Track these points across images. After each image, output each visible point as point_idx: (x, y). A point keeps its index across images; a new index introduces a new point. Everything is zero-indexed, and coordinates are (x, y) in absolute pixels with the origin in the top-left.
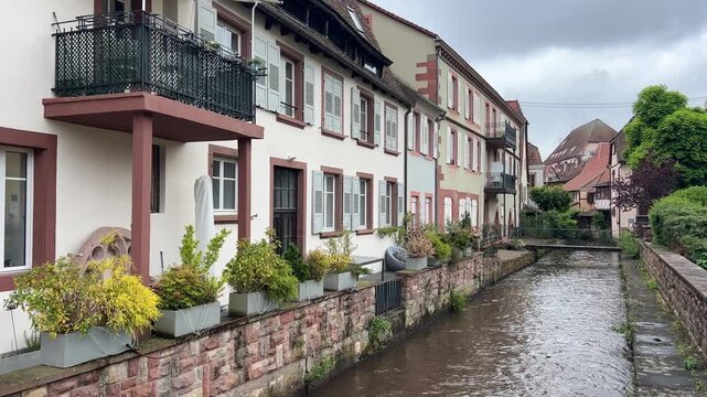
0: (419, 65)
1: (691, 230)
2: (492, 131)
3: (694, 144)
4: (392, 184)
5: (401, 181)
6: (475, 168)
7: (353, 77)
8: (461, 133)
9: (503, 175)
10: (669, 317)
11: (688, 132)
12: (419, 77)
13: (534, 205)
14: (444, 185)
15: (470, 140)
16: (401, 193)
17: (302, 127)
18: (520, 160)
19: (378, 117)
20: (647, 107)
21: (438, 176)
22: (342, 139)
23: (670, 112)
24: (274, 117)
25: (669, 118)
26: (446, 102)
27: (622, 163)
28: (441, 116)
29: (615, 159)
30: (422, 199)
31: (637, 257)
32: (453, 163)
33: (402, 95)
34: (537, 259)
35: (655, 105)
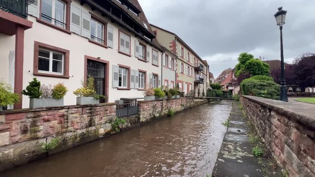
0: (170, 43)
1: (256, 87)
2: (196, 65)
3: (256, 69)
4: (155, 76)
5: (160, 75)
6: (190, 75)
7: (135, 37)
8: (185, 64)
9: (199, 78)
10: (246, 119)
11: (254, 65)
12: (170, 47)
13: (211, 88)
14: (178, 79)
15: (188, 67)
16: (160, 79)
17: (107, 48)
18: (207, 76)
19: (149, 53)
20: (242, 59)
21: (176, 76)
22: (130, 56)
23: (248, 59)
24: (88, 40)
25: (248, 61)
26: (179, 54)
27: (235, 76)
28: (177, 58)
29: (233, 75)
30: (169, 82)
31: (238, 100)
32: (182, 73)
33: (160, 48)
34: (209, 102)
35: (244, 58)
